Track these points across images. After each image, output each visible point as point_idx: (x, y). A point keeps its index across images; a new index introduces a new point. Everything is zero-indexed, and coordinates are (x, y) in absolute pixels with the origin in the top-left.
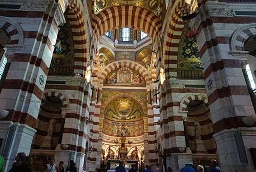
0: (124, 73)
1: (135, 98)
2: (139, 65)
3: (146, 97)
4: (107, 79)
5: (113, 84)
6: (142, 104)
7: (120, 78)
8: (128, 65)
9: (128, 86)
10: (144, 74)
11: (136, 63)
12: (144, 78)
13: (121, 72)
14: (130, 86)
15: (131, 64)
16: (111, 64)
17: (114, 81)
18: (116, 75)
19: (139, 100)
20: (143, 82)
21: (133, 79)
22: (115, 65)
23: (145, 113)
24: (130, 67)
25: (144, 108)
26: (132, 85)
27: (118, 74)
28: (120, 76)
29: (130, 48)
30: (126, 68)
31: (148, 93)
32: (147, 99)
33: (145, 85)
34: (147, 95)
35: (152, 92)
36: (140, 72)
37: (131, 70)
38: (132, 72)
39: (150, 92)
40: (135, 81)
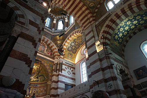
0: (41, 45)
1: (45, 64)
2: (53, 44)
3: (53, 67)
6: (49, 71)
8: (46, 40)
9: (42, 54)
11: (52, 42)
12: (54, 53)
15: (48, 40)
19: (48, 67)
20: (52, 56)
21: (46, 51)
23: (50, 78)
24: (46, 42)
25: (50, 74)
26: (45, 55)
29: (50, 31)
30: (43, 42)
31: (55, 64)
32: (54, 69)
33: (53, 58)
34: (54, 66)
35: (58, 64)
36: (52, 49)
37: (46, 45)
38: (47, 47)
39: (57, 64)
40: (47, 53)
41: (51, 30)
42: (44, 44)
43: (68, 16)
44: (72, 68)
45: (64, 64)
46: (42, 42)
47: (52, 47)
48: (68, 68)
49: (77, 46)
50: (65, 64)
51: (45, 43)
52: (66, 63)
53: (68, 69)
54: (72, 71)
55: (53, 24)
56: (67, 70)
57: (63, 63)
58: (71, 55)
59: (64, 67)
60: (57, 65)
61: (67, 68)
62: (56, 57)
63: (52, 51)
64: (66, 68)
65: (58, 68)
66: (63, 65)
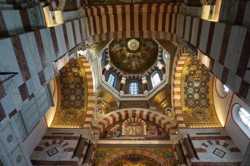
0: (132, 126)
1: (154, 156)
2: (153, 113)
3: (174, 156)
4: (106, 132)
5: (115, 138)
7: (126, 131)
8: (138, 113)
10: (163, 122)
11: (150, 111)
12: (164, 129)
13: (129, 124)
14: (143, 140)
15: (141, 112)
16: (114, 113)
17: (117, 134)
18: (121, 127)
19: (162, 161)
20: (163, 135)
21: (147, 131)
22: (119, 113)
26: (147, 139)
27: (123, 126)
28: (127, 129)
29: (140, 97)
30: (136, 119)
31: (175, 149)
32: (177, 159)
33: (167, 138)
34: (175, 152)
35: (182, 144)
36: (157, 122)
37: (143, 121)
38: (145, 123)
39: (180, 145)
40: (150, 133)
41: (142, 95)
42: (139, 121)
43: (160, 60)
44: (221, 138)
45: (194, 138)
46: (134, 120)
47: (154, 119)
48: (210, 142)
49: (203, 90)
50: (198, 136)
51: (140, 118)
52: (197, 134)
53: (211, 144)
54: (225, 145)
55: (143, 86)
56: (210, 149)
57: (190, 136)
58: (200, 113)
59: (197, 144)
60: (181, 147)
61: (208, 144)
62: (171, 131)
63: (158, 127)
64: (203, 144)
65: (185, 153)
66: (194, 142)
